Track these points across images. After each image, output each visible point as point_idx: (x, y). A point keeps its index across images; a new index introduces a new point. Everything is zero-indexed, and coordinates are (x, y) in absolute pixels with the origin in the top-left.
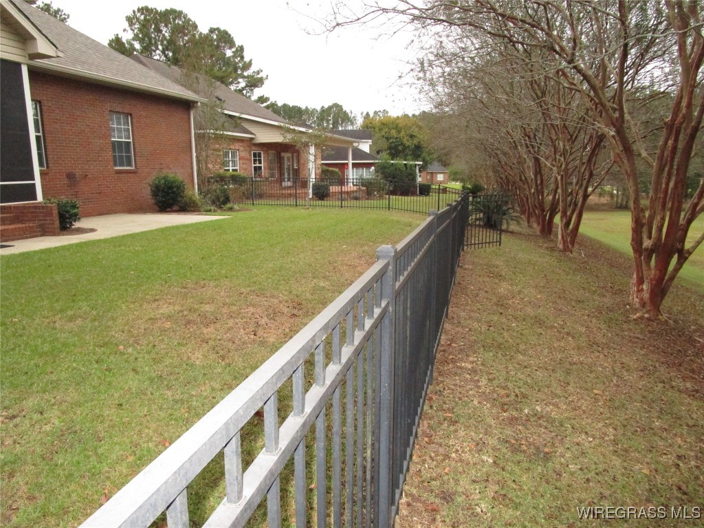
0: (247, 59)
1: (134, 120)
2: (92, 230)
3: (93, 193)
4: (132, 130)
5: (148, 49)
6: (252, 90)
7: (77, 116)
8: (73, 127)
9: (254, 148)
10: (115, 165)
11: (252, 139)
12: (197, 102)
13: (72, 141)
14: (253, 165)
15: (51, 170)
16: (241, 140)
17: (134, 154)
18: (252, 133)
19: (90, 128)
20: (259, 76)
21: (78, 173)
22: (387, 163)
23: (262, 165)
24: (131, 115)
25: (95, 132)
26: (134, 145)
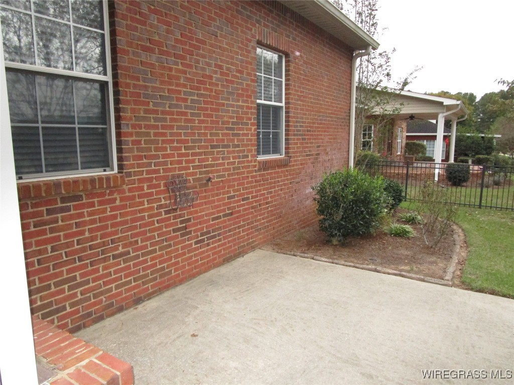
1: (292, 65)
3: (219, 218)
4: (286, 86)
7: (198, 40)
8: (190, 66)
10: (259, 153)
13: (185, 100)
14: (363, 140)
15: (129, 174)
17: (286, 130)
19: (222, 74)
21: (192, 175)
22: (464, 136)
23: (371, 140)
24: (286, 55)
25: (232, 82)
26: (287, 112)
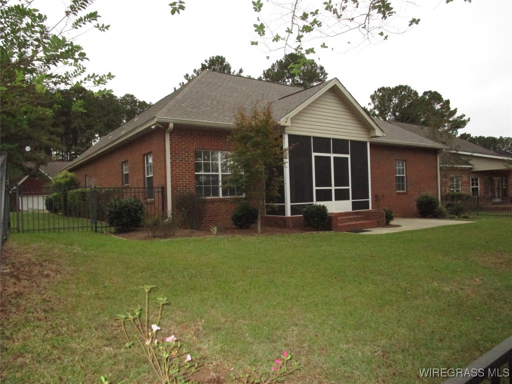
0: (452, 109)
1: (407, 164)
2: (399, 226)
4: (406, 169)
5: (383, 114)
6: (456, 130)
9: (472, 175)
10: (397, 190)
11: (471, 168)
12: (442, 149)
14: (471, 187)
16: (463, 170)
17: (406, 183)
18: (471, 165)
20: (463, 119)
21: (380, 195)
23: (479, 187)
24: (405, 161)
25: (389, 171)
26: (406, 178)
